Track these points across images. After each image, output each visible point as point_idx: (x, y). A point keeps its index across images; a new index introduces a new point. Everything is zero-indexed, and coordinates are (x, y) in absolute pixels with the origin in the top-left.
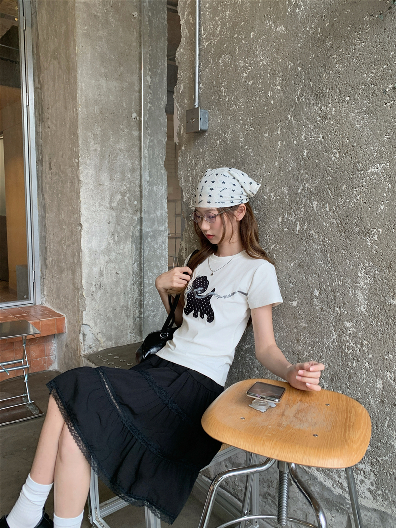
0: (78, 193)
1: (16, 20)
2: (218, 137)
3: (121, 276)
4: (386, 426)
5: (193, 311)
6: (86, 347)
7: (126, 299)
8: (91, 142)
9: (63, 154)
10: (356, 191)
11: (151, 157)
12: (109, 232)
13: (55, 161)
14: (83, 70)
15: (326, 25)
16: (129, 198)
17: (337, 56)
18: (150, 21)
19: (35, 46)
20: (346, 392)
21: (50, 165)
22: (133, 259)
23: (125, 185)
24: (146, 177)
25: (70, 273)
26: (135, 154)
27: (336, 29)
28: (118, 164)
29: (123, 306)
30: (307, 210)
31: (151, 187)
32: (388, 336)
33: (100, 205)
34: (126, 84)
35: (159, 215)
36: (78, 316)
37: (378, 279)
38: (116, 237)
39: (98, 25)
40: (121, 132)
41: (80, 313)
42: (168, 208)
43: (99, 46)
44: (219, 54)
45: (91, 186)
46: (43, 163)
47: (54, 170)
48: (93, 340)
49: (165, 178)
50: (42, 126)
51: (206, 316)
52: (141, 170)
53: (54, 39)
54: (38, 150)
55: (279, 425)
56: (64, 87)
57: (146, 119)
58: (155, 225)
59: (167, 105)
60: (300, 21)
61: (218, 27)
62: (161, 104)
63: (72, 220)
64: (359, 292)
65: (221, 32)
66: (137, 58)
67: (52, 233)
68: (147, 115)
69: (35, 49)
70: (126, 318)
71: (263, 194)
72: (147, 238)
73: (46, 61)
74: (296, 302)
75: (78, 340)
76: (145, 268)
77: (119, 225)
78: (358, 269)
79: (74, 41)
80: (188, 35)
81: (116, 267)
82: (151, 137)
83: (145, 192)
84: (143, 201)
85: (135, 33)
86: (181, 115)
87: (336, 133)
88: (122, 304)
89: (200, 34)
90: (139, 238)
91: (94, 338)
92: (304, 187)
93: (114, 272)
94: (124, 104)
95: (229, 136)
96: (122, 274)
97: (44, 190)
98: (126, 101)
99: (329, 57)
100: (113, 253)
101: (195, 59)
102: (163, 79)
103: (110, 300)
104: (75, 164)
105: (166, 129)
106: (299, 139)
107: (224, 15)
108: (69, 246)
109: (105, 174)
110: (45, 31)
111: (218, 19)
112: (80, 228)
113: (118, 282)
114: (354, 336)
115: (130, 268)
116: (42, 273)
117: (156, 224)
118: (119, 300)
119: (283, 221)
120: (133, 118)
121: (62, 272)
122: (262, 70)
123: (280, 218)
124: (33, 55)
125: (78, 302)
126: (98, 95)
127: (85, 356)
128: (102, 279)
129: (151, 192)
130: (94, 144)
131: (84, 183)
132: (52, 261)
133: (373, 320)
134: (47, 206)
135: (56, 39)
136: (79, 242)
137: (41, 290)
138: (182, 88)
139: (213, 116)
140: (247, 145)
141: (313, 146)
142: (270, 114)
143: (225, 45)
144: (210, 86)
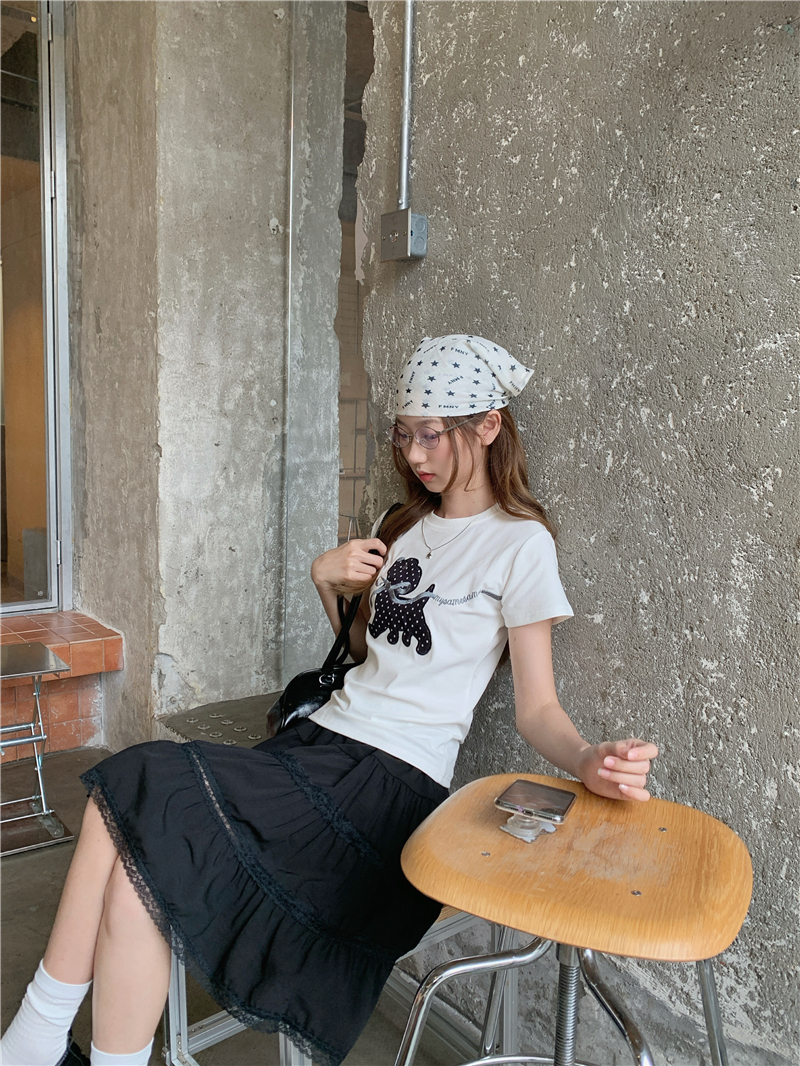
0: (154, 381)
1: (34, 19)
2: (446, 271)
3: (240, 555)
4: (783, 876)
5: (388, 631)
6: (164, 700)
7: (250, 603)
8: (182, 276)
9: (124, 300)
10: (731, 388)
11: (308, 310)
12: (218, 463)
13: (108, 314)
14: (170, 127)
15: (676, 44)
16: (259, 394)
17: (696, 107)
18: (311, 28)
19: (70, 74)
20: (702, 804)
21: (98, 322)
22: (266, 521)
23: (252, 367)
24: (296, 352)
25: (134, 546)
26: (275, 303)
27: (697, 52)
28: (239, 323)
29: (243, 617)
30: (628, 425)
31: (306, 373)
32: (790, 690)
33: (200, 406)
34: (257, 156)
35: (321, 429)
36: (150, 636)
37: (773, 572)
38: (232, 474)
39: (203, 35)
40: (246, 256)
41: (154, 629)
42: (339, 416)
43: (204, 78)
44: (453, 100)
45: (181, 368)
46: (84, 317)
47: (106, 332)
48: (180, 685)
49: (335, 353)
50: (81, 241)
51: (414, 641)
52: (285, 337)
53: (111, 60)
54: (73, 290)
55: (562, 870)
56: (130, 161)
57: (298, 231)
58: (312, 450)
59: (342, 202)
60: (622, 34)
61: (450, 43)
62: (330, 199)
63: (141, 436)
64: (732, 598)
65: (457, 52)
66: (283, 104)
67: (99, 464)
68: (301, 223)
69: (70, 81)
70: (248, 641)
71: (537, 391)
72: (295, 477)
73: (94, 107)
74: (602, 616)
75: (149, 686)
76: (290, 538)
77: (238, 449)
78: (731, 549)
79: (153, 65)
80: (389, 58)
81: (231, 536)
82: (308, 268)
83: (293, 383)
84: (288, 399)
85: (279, 52)
86: (370, 224)
87: (691, 268)
88: (240, 612)
89: (414, 57)
90: (279, 476)
91: (182, 683)
92: (623, 378)
93: (225, 546)
94: (254, 199)
95: (470, 271)
96: (241, 550)
97: (83, 373)
98: (257, 193)
99: (680, 111)
100: (225, 508)
101: (402, 109)
102: (335, 149)
103: (215, 604)
104: (150, 321)
105: (339, 253)
106: (615, 278)
107: (465, 18)
108: (133, 490)
109: (211, 343)
110: (92, 45)
111: (451, 25)
112: (157, 454)
113: (233, 566)
114: (719, 689)
115: (258, 538)
116: (76, 546)
117: (315, 449)
118: (234, 603)
119: (578, 446)
120: (271, 228)
121: (118, 545)
122: (542, 134)
123: (572, 441)
124: (66, 93)
125: (150, 606)
126: (200, 179)
127: (162, 719)
128: (200, 559)
129: (305, 381)
130: (191, 279)
131: (168, 360)
132: (98, 520)
133: (761, 655)
134: (89, 405)
135: (115, 62)
136: (155, 484)
137: (74, 580)
138: (374, 169)
139: (436, 228)
140: (507, 289)
141: (643, 294)
142: (554, 225)
143: (465, 81)
144: (433, 166)
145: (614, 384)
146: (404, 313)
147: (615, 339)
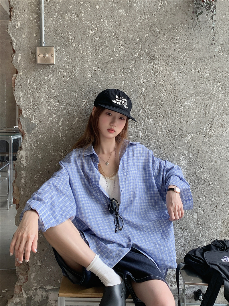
2: (65, 71)
10: (178, 114)
15: (156, 20)
17: (163, 39)
27: (162, 24)
30: (146, 124)
37: (192, 160)
60: (137, 12)
78: (180, 156)
92: (143, 111)
99: (158, 39)
106: (139, 82)
138: (19, 25)
139: (58, 54)
140: (95, 80)
141: (149, 87)
142: (115, 63)
143: (71, 6)
144: (55, 32)
145: (140, 112)
146: (41, 83)
147: (140, 99)
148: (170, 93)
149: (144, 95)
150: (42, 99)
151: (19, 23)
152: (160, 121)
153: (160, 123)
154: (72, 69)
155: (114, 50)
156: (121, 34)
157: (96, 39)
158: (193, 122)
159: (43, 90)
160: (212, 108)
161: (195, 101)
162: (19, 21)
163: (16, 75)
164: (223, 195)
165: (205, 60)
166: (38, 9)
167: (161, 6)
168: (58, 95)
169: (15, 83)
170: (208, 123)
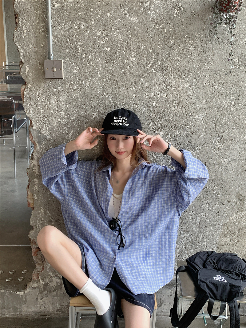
2: (74, 83)
10: (188, 127)
15: (171, 29)
17: (177, 50)
27: (178, 34)
44: (73, 19)
60: (151, 20)
92: (153, 124)
99: (172, 50)
101: (49, 17)
106: (150, 95)
122: (119, 43)
138: (25, 34)
139: (67, 66)
140: (106, 93)
141: (160, 100)
142: (126, 75)
143: (80, 14)
144: (64, 42)
145: (150, 125)
146: (50, 95)
147: (150, 112)
148: (181, 107)
149: (154, 108)
150: (52, 111)
151: (25, 31)
152: (169, 134)
153: (169, 136)
154: (82, 81)
155: (126, 62)
156: (133, 45)
157: (107, 49)
158: (202, 136)
159: (52, 102)
160: (223, 122)
161: (206, 115)
162: (25, 29)
163: (24, 86)
164: (226, 202)
165: (220, 73)
166: (44, 16)
167: (178, 14)
168: (68, 107)
169: (24, 94)
170: (218, 137)
